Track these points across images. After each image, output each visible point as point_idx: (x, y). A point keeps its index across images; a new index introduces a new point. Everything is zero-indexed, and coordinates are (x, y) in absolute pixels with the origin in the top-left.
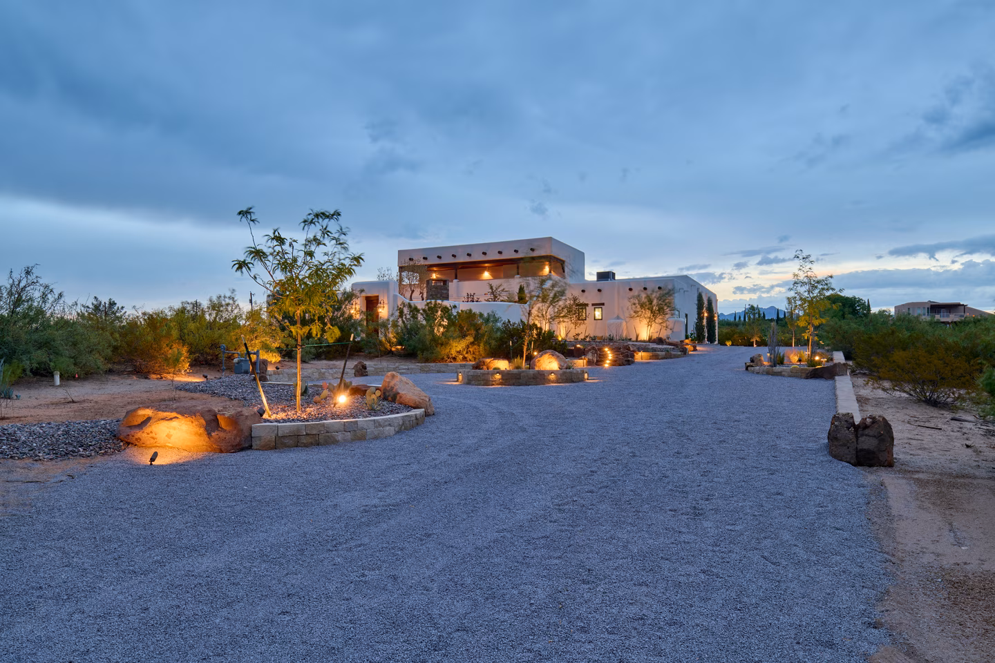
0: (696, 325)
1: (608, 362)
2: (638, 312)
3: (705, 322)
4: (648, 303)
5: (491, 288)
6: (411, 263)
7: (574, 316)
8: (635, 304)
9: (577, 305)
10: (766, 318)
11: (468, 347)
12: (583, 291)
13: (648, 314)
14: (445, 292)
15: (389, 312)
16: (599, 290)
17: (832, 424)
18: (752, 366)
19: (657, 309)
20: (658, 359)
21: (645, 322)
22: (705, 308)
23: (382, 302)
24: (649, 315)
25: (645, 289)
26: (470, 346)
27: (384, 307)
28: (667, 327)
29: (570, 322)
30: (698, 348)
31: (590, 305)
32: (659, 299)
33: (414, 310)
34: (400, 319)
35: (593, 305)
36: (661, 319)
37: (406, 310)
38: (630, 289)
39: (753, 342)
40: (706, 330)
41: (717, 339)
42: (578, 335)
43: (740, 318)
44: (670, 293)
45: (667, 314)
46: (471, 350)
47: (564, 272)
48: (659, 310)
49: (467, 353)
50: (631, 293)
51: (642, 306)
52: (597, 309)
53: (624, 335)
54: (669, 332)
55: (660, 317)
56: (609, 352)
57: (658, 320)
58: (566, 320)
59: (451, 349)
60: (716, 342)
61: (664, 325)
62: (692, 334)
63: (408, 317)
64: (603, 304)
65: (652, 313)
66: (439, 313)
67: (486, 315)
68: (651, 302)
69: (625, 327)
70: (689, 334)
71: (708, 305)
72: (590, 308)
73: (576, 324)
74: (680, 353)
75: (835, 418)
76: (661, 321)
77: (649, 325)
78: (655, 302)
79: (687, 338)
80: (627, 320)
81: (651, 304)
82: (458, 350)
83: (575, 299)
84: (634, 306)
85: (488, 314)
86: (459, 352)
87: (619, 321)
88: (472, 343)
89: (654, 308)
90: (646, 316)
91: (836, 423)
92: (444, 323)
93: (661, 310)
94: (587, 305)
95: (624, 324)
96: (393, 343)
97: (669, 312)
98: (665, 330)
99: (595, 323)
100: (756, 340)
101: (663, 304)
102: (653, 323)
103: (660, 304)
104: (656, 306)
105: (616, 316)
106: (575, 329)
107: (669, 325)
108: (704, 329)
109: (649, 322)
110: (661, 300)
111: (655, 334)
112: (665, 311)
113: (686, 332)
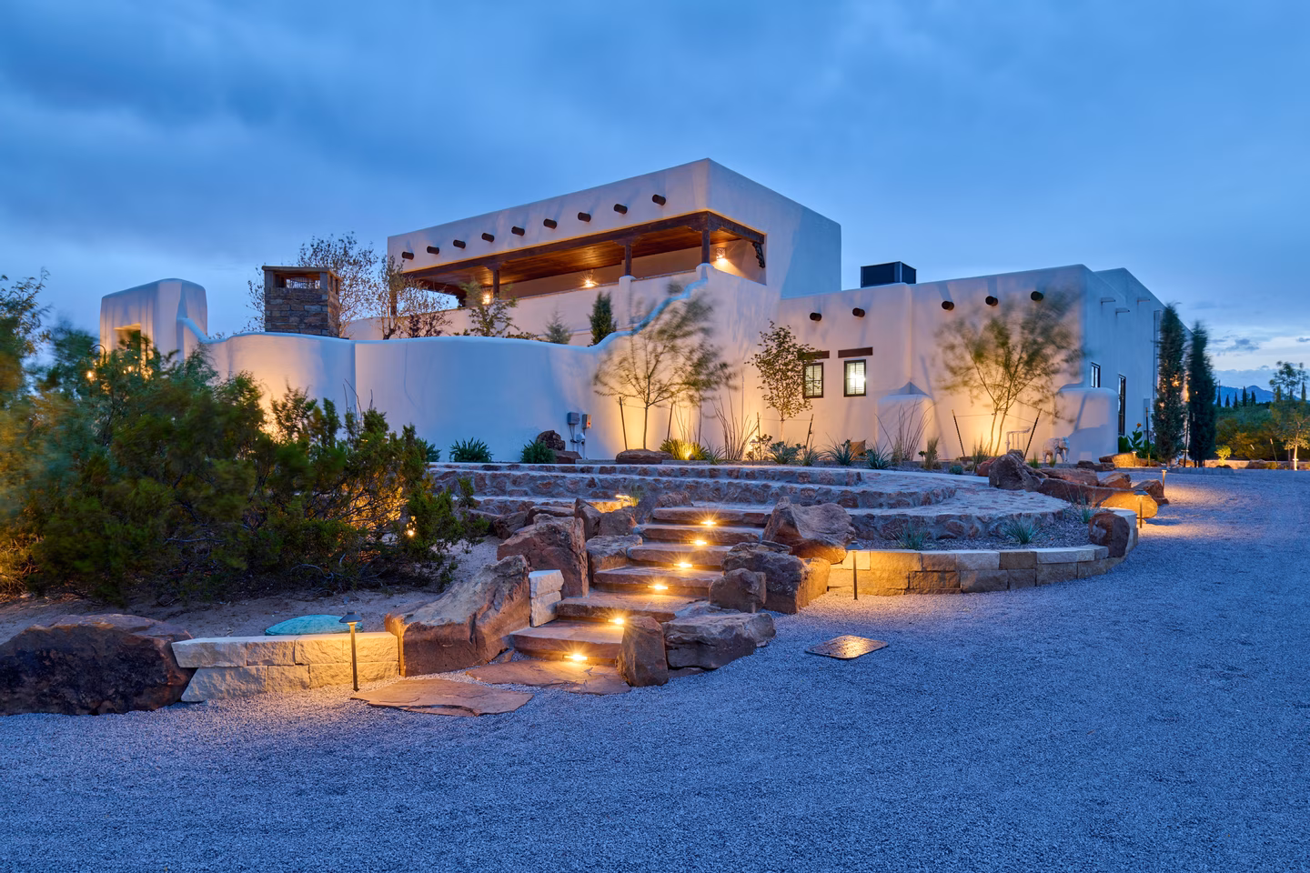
0: (1157, 407)
2: (965, 370)
3: (1184, 397)
4: (994, 342)
8: (952, 347)
10: (1257, 402)
12: (816, 317)
13: (997, 373)
14: (314, 308)
16: (858, 312)
19: (1025, 356)
20: (958, 589)
21: (987, 398)
24: (999, 378)
25: (991, 301)
28: (1056, 415)
30: (1170, 493)
31: (834, 354)
32: (1028, 326)
35: (842, 354)
36: (1037, 389)
38: (948, 305)
44: (1060, 306)
45: (1056, 372)
47: (762, 264)
48: (1029, 363)
50: (949, 316)
51: (976, 351)
52: (852, 367)
54: (1066, 431)
55: (1037, 382)
57: (1029, 394)
61: (1049, 407)
62: (1137, 436)
64: (869, 351)
65: (1007, 370)
68: (1003, 337)
69: (930, 416)
70: (1129, 433)
72: (833, 363)
73: (783, 407)
74: (1087, 550)
76: (1036, 396)
77: (1000, 407)
78: (1015, 338)
79: (1123, 448)
80: (937, 395)
81: (1004, 344)
84: (950, 355)
87: (912, 398)
89: (1015, 357)
90: (989, 380)
93: (1034, 357)
94: (826, 355)
95: (926, 404)
97: (1065, 365)
98: (1054, 423)
99: (850, 406)
100: (1300, 448)
101: (1040, 340)
102: (1010, 402)
103: (1035, 342)
104: (1019, 350)
105: (904, 383)
106: (783, 420)
107: (1064, 408)
108: (1183, 420)
109: (1000, 398)
110: (1038, 331)
111: (1021, 435)
112: (1051, 362)
113: (1122, 428)
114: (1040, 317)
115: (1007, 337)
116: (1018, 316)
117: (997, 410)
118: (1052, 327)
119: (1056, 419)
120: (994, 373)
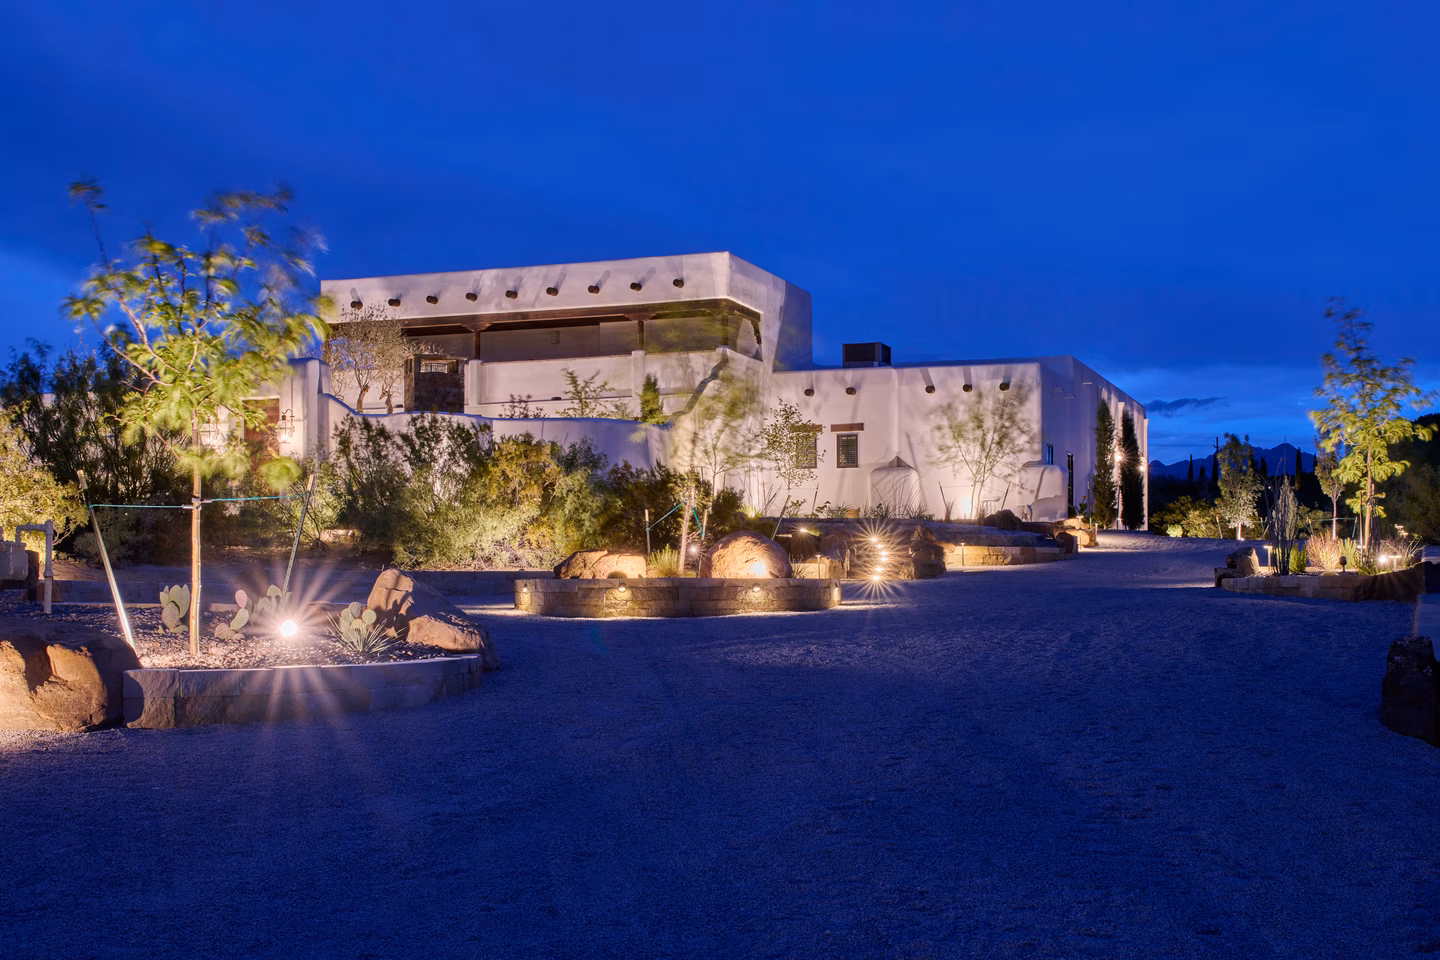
0: (1095, 483)
1: (879, 569)
2: (949, 448)
3: (1116, 476)
4: (971, 425)
5: (574, 381)
6: (361, 314)
7: (787, 457)
8: (939, 428)
9: (794, 428)
11: (524, 530)
12: (809, 392)
13: (975, 452)
14: (453, 390)
15: (308, 440)
16: (850, 392)
17: (1390, 659)
18: (1231, 577)
19: (996, 438)
21: (967, 472)
22: (1115, 442)
23: (288, 415)
24: (977, 455)
25: (967, 388)
26: (530, 528)
27: (292, 429)
28: (1021, 487)
29: (775, 473)
31: (826, 430)
32: (997, 412)
33: (378, 436)
34: (343, 459)
35: (834, 429)
36: (1006, 465)
37: (357, 437)
38: (930, 390)
39: (1235, 530)
40: (1119, 496)
41: (1146, 519)
42: (797, 504)
43: (1203, 470)
45: (1021, 451)
46: (533, 538)
47: (759, 341)
48: (999, 443)
49: (522, 545)
51: (958, 432)
52: (844, 440)
53: (915, 505)
54: (1031, 500)
55: (1006, 459)
56: (880, 546)
57: (1001, 469)
58: (766, 464)
59: (480, 535)
60: (1145, 527)
61: (1016, 480)
62: (1083, 504)
63: (364, 453)
64: (859, 427)
65: (983, 449)
66: (445, 442)
67: (567, 450)
68: (979, 422)
69: (916, 488)
70: (1076, 499)
71: (1124, 431)
72: (825, 438)
73: (790, 477)
75: (1396, 648)
76: (1007, 471)
77: (978, 480)
78: (988, 423)
79: (1072, 512)
80: (924, 469)
81: (980, 427)
82: (499, 537)
83: (788, 413)
84: (938, 434)
85: (573, 446)
86: (499, 544)
87: (896, 476)
88: (534, 520)
89: (989, 438)
90: (968, 458)
91: (1396, 658)
92: (459, 471)
93: (1004, 439)
94: (818, 428)
95: (913, 478)
96: (324, 522)
97: (1027, 446)
98: (1020, 493)
99: (843, 476)
100: (1243, 526)
101: (1007, 424)
102: (986, 475)
103: (1003, 426)
104: (991, 433)
105: (892, 457)
106: (789, 489)
107: (1027, 481)
108: (1114, 492)
109: (978, 472)
110: (1005, 417)
111: (993, 503)
112: (1016, 443)
113: (1070, 500)
114: (1005, 404)
115: (981, 421)
116: (989, 404)
117: (975, 482)
118: (1016, 414)
119: (1022, 490)
120: (972, 450)
